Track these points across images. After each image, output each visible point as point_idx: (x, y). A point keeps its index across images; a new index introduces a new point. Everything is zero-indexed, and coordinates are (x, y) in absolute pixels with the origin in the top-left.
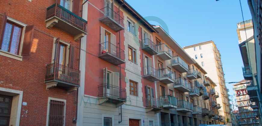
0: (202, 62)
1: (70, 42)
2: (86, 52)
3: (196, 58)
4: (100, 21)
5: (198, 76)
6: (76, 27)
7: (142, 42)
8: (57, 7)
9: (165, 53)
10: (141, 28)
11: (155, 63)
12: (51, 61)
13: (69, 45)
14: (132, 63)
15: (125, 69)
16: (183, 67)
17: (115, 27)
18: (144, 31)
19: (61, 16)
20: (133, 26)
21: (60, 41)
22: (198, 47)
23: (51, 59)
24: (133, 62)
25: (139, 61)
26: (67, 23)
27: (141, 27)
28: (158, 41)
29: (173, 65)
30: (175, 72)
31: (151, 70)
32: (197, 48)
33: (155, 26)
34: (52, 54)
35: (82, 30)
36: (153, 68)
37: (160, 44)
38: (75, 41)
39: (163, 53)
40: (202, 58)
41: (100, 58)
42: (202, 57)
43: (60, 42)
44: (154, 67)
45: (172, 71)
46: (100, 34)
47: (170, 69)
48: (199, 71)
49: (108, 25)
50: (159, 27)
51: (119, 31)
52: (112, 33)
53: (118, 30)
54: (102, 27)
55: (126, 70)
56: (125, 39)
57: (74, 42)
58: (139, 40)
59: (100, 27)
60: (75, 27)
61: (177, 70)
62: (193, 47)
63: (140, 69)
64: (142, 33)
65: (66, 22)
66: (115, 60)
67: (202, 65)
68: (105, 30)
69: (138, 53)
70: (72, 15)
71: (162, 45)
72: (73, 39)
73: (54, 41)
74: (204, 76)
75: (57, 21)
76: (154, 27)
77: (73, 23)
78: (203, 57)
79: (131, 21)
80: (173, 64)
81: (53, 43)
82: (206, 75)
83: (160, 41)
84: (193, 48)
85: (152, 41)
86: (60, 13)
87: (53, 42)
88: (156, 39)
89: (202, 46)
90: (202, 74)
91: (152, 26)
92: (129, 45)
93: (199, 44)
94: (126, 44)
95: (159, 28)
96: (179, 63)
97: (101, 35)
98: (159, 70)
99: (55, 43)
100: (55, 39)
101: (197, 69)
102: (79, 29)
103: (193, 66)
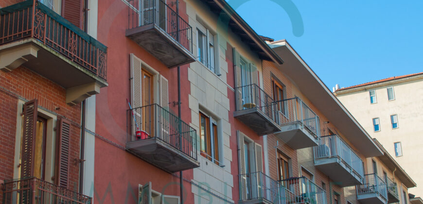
0: (395, 144)
1: (56, 107)
2: (96, 136)
3: (376, 128)
4: (128, 37)
5: (389, 194)
6: (82, 66)
7: (235, 93)
8: (36, 12)
9: (300, 127)
10: (233, 50)
11: (270, 159)
12: (13, 168)
13: (55, 118)
14: (209, 162)
15: (191, 183)
16: (348, 170)
17: (168, 55)
18: (241, 57)
19: (45, 37)
20: (210, 45)
21: (39, 110)
22: (385, 90)
23: (13, 162)
24: (211, 160)
25: (227, 154)
26: (61, 57)
27: (233, 45)
28: (277, 86)
29: (318, 163)
30: (323, 184)
31: (260, 184)
32: (381, 93)
33: (271, 40)
34: (14, 148)
35: (95, 74)
36: (264, 174)
37: (283, 100)
38: (70, 104)
39: (294, 128)
40: (395, 130)
41: (130, 152)
42: (394, 125)
43: (39, 112)
44: (267, 173)
45: (314, 181)
46: (130, 79)
47: (311, 175)
48: (390, 176)
49: (149, 48)
50: (283, 44)
51: (177, 65)
52: (158, 73)
53: (177, 62)
54: (134, 57)
55: (196, 185)
56: (193, 89)
57: (67, 109)
58: (228, 88)
59: (129, 57)
60: (79, 68)
61: (329, 179)
62: (366, 90)
63: (230, 179)
64: (234, 66)
65: (57, 55)
66: (171, 158)
67: (397, 154)
68: (142, 65)
69: (226, 129)
70: (72, 32)
71: (287, 104)
72: (65, 100)
73: (20, 110)
74: (404, 193)
75: (34, 52)
76: (268, 42)
77: (73, 54)
78: (399, 125)
79: (206, 27)
80: (317, 159)
81: (16, 115)
82: (411, 191)
83: (283, 86)
84: (367, 94)
85: (261, 87)
86: (43, 29)
87: (16, 111)
88: (273, 82)
89: (397, 89)
90: (400, 187)
91: (262, 40)
92: (201, 107)
93: (389, 83)
94: (193, 104)
95: (285, 47)
96: (339, 157)
97: (133, 81)
98: (280, 180)
99: (21, 115)
100: (21, 103)
101: (385, 173)
102: (88, 73)
103: (374, 162)
